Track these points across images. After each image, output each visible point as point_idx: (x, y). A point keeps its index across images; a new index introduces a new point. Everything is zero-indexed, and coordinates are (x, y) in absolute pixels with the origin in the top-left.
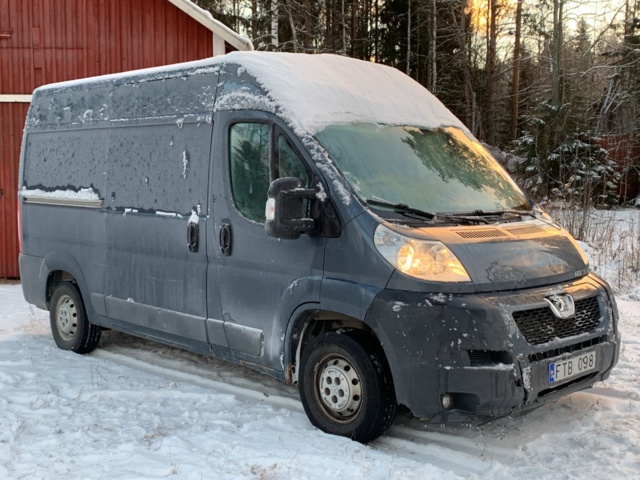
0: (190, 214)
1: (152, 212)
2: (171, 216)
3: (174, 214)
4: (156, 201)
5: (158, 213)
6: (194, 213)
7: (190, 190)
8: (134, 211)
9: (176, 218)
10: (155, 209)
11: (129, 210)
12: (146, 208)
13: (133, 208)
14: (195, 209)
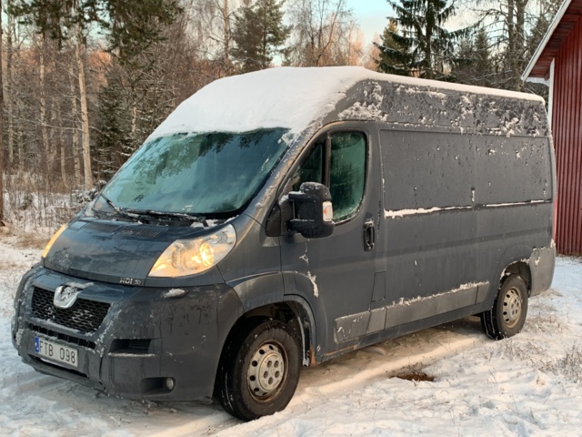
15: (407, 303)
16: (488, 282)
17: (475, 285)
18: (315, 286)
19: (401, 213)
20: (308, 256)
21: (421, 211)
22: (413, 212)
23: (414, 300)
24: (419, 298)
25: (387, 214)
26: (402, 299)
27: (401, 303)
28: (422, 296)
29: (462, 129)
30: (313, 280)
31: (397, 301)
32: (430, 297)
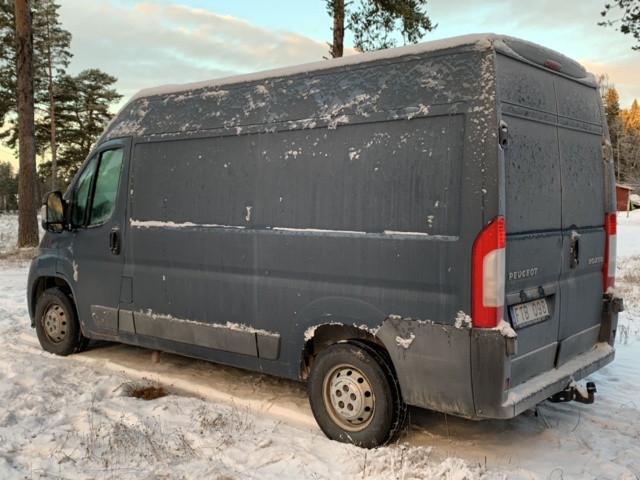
15: (154, 316)
16: (277, 335)
17: (252, 331)
18: (76, 273)
19: (147, 224)
20: (73, 248)
21: (171, 224)
22: (161, 224)
23: (163, 317)
24: (169, 317)
25: (133, 223)
26: (150, 310)
27: (149, 314)
28: (174, 316)
29: (239, 129)
30: (75, 267)
31: (145, 311)
32: (182, 321)
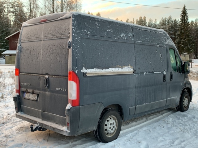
0: (163, 72)
1: (153, 72)
2: (158, 73)
3: (159, 72)
4: (154, 69)
5: (155, 73)
6: (164, 71)
7: (163, 65)
8: (148, 73)
9: (160, 73)
10: (154, 71)
11: (145, 73)
12: (151, 71)
13: (147, 72)
14: (164, 70)
